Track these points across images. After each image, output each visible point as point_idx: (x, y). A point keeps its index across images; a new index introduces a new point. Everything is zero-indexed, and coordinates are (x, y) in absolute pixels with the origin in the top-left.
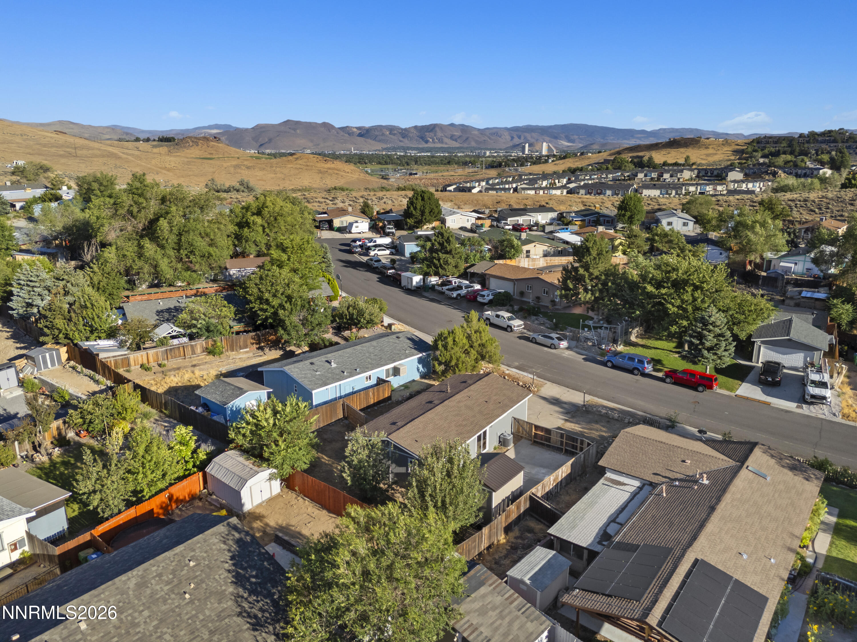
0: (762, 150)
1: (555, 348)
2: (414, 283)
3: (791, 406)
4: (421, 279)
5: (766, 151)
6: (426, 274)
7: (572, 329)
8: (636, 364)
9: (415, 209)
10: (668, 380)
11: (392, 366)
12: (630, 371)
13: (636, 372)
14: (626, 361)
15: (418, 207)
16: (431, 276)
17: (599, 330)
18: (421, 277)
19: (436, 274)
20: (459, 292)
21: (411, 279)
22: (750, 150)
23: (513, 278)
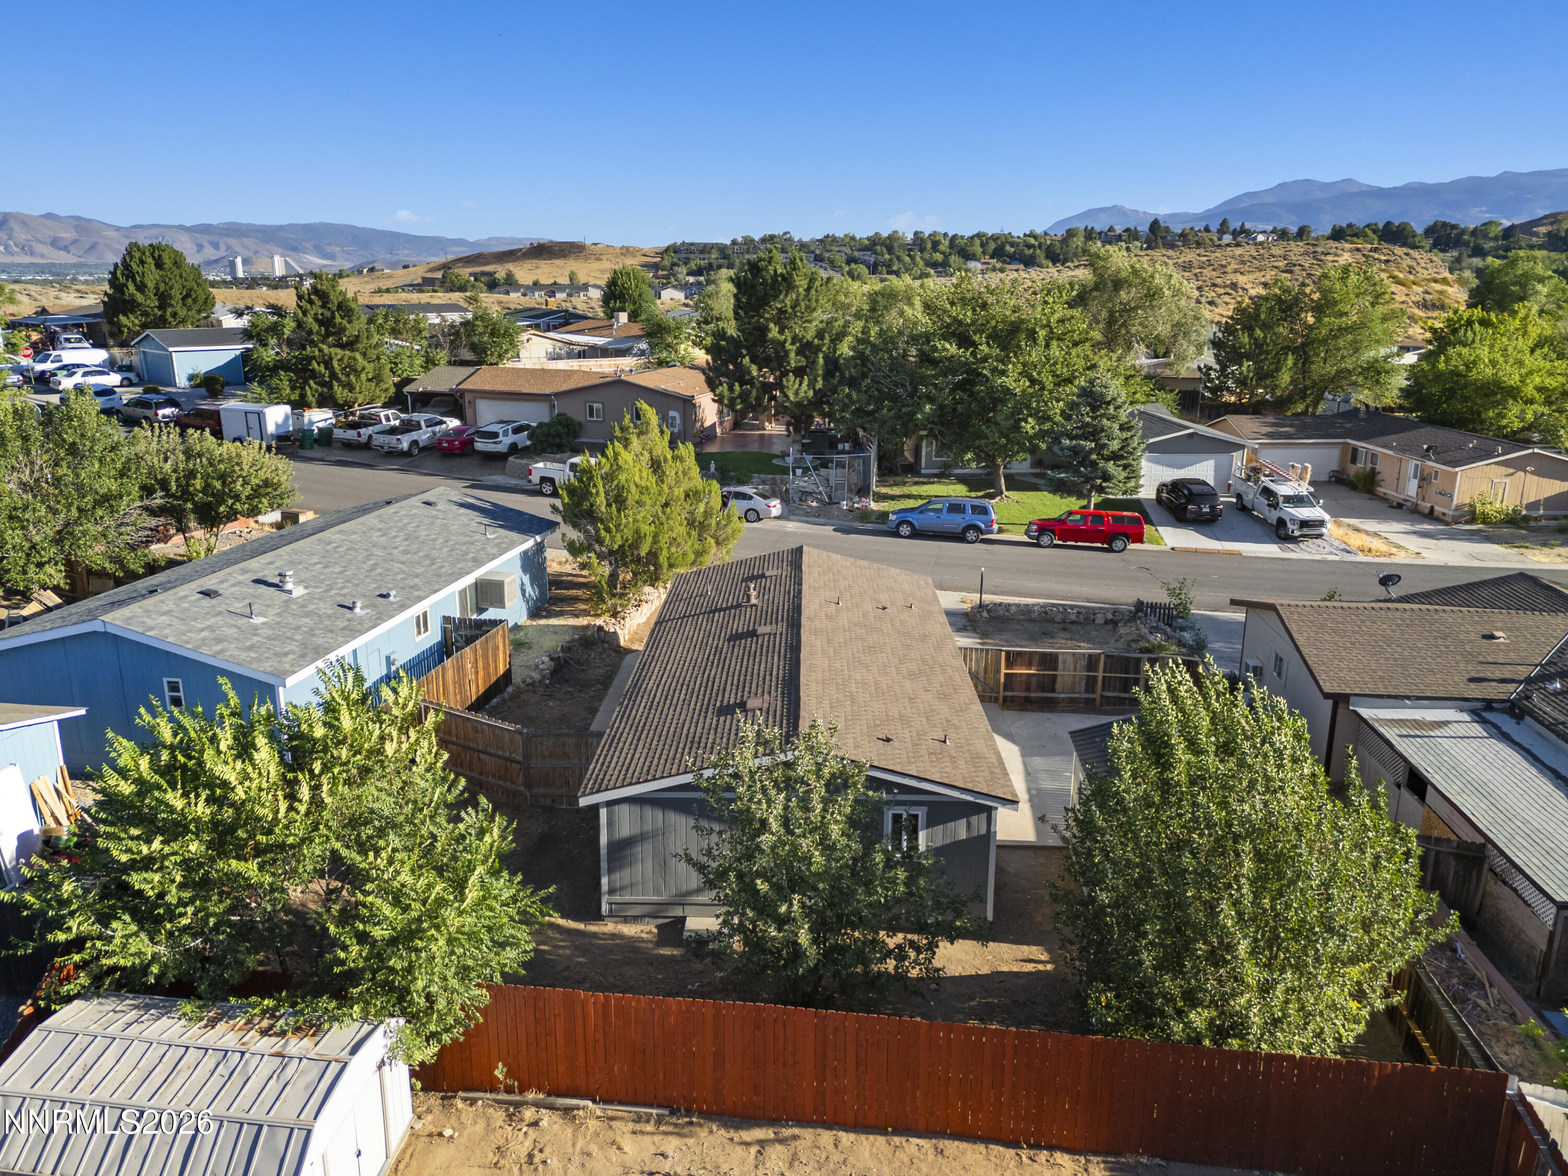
0: (686, 264)
1: (759, 519)
2: (271, 428)
3: (1271, 550)
4: (287, 418)
5: (693, 265)
6: (300, 405)
7: (762, 476)
8: (969, 517)
9: (141, 288)
10: (1045, 540)
11: (469, 580)
12: (959, 537)
13: (971, 535)
14: (944, 516)
15: (151, 285)
16: (310, 407)
17: (823, 471)
18: (287, 408)
19: (325, 401)
20: (414, 435)
21: (260, 416)
22: (667, 263)
23: (548, 391)
